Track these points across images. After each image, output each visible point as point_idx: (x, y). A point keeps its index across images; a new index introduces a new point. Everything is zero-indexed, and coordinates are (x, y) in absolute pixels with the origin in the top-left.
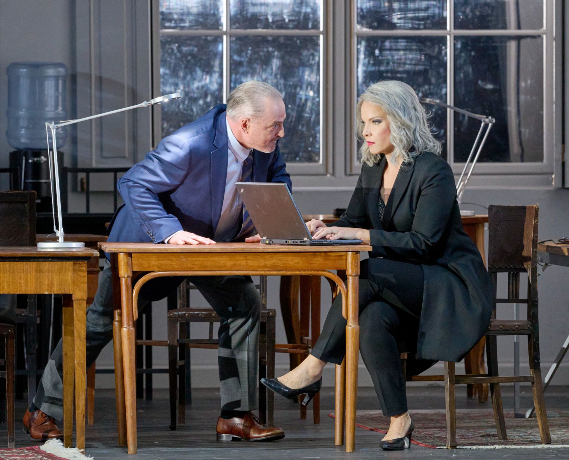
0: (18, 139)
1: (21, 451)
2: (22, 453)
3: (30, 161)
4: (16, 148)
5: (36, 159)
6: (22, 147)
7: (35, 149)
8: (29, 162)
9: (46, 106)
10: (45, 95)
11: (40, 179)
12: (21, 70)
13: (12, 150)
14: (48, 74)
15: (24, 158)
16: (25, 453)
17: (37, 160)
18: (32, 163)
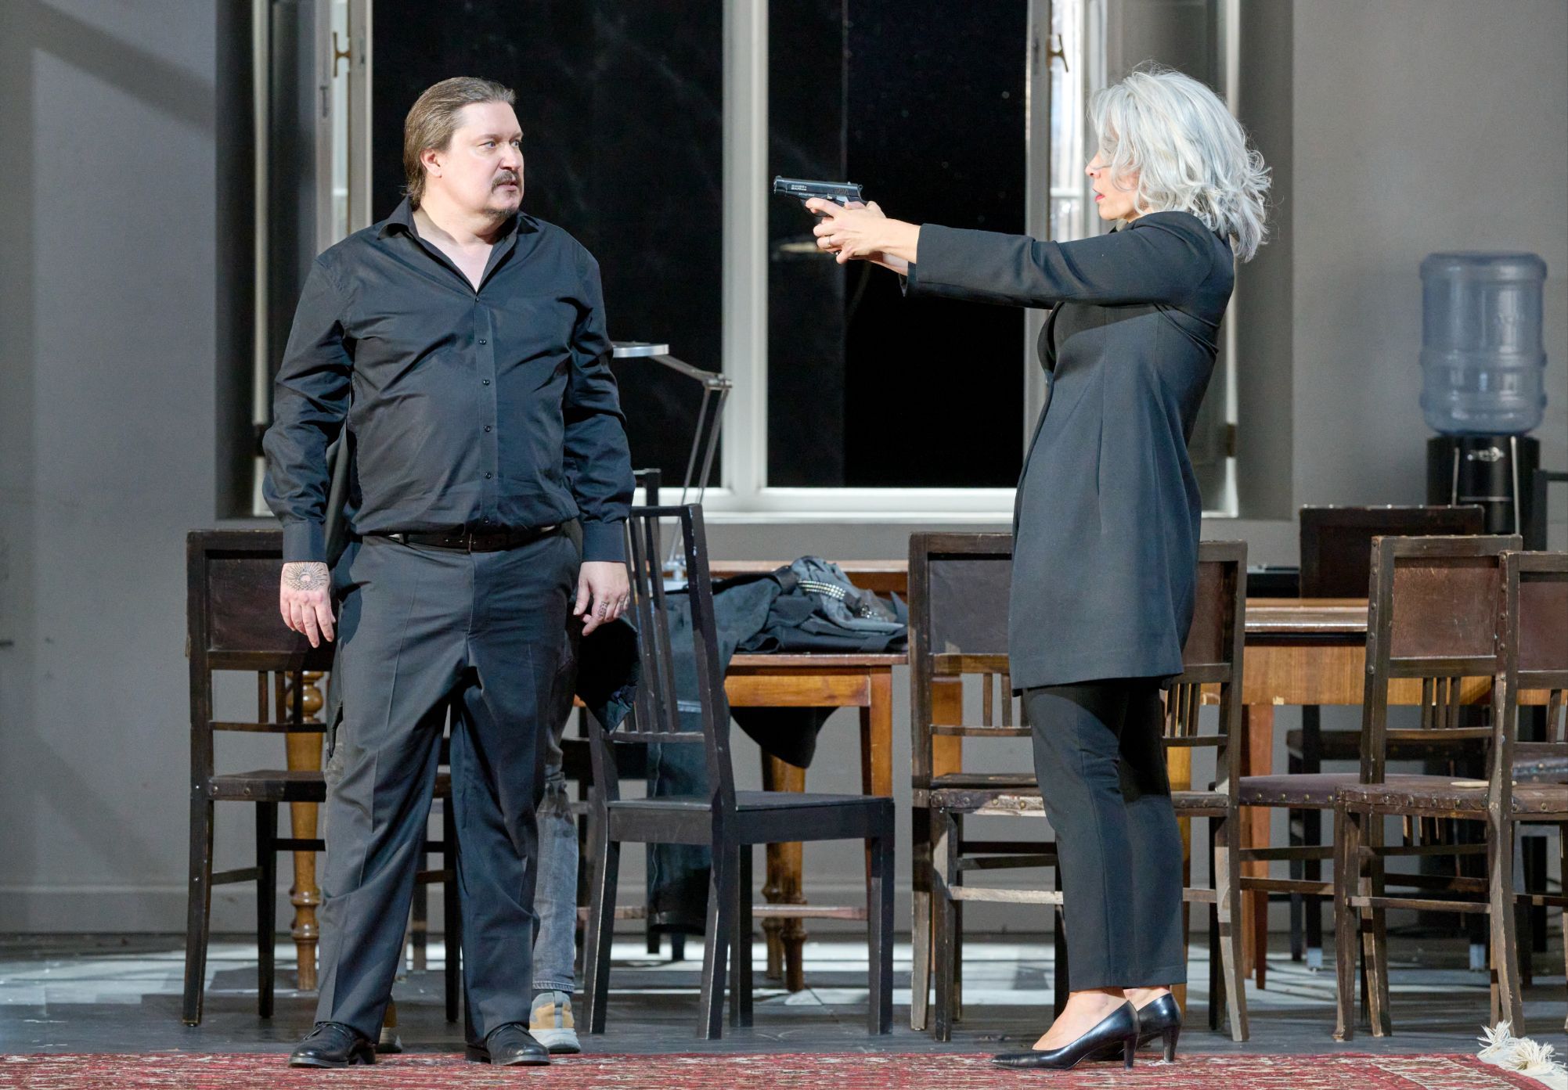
0: (1447, 412)
1: (1437, 1060)
2: (1438, 1064)
3: (1470, 457)
4: (1438, 431)
5: (1481, 454)
6: (1453, 428)
7: (1481, 433)
8: (1467, 459)
9: (1501, 343)
10: (1499, 319)
11: (1489, 493)
12: (1451, 269)
13: (1433, 435)
14: (1503, 278)
15: (1457, 451)
16: (1443, 1065)
17: (1485, 456)
18: (1473, 461)
